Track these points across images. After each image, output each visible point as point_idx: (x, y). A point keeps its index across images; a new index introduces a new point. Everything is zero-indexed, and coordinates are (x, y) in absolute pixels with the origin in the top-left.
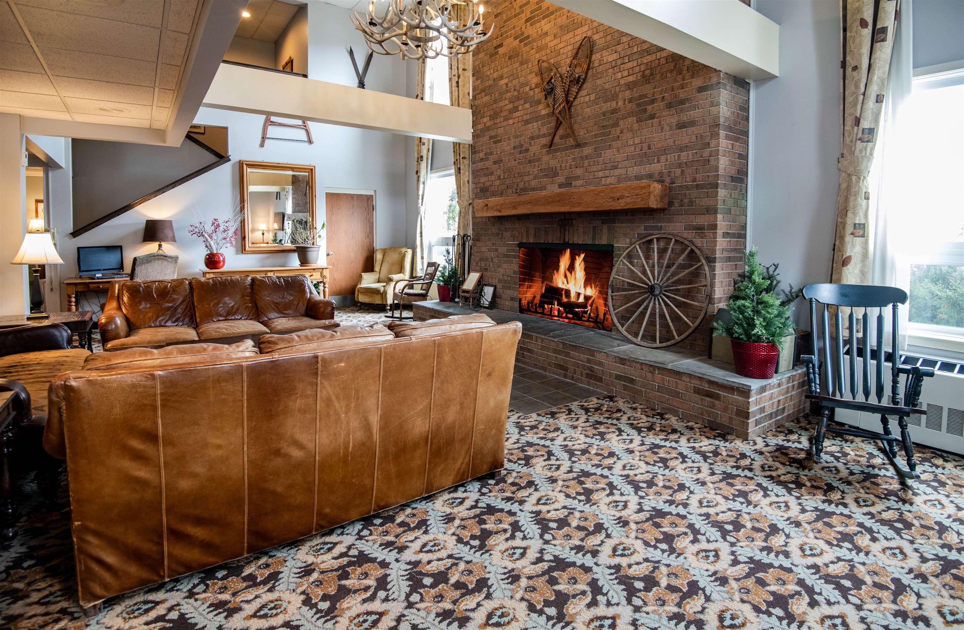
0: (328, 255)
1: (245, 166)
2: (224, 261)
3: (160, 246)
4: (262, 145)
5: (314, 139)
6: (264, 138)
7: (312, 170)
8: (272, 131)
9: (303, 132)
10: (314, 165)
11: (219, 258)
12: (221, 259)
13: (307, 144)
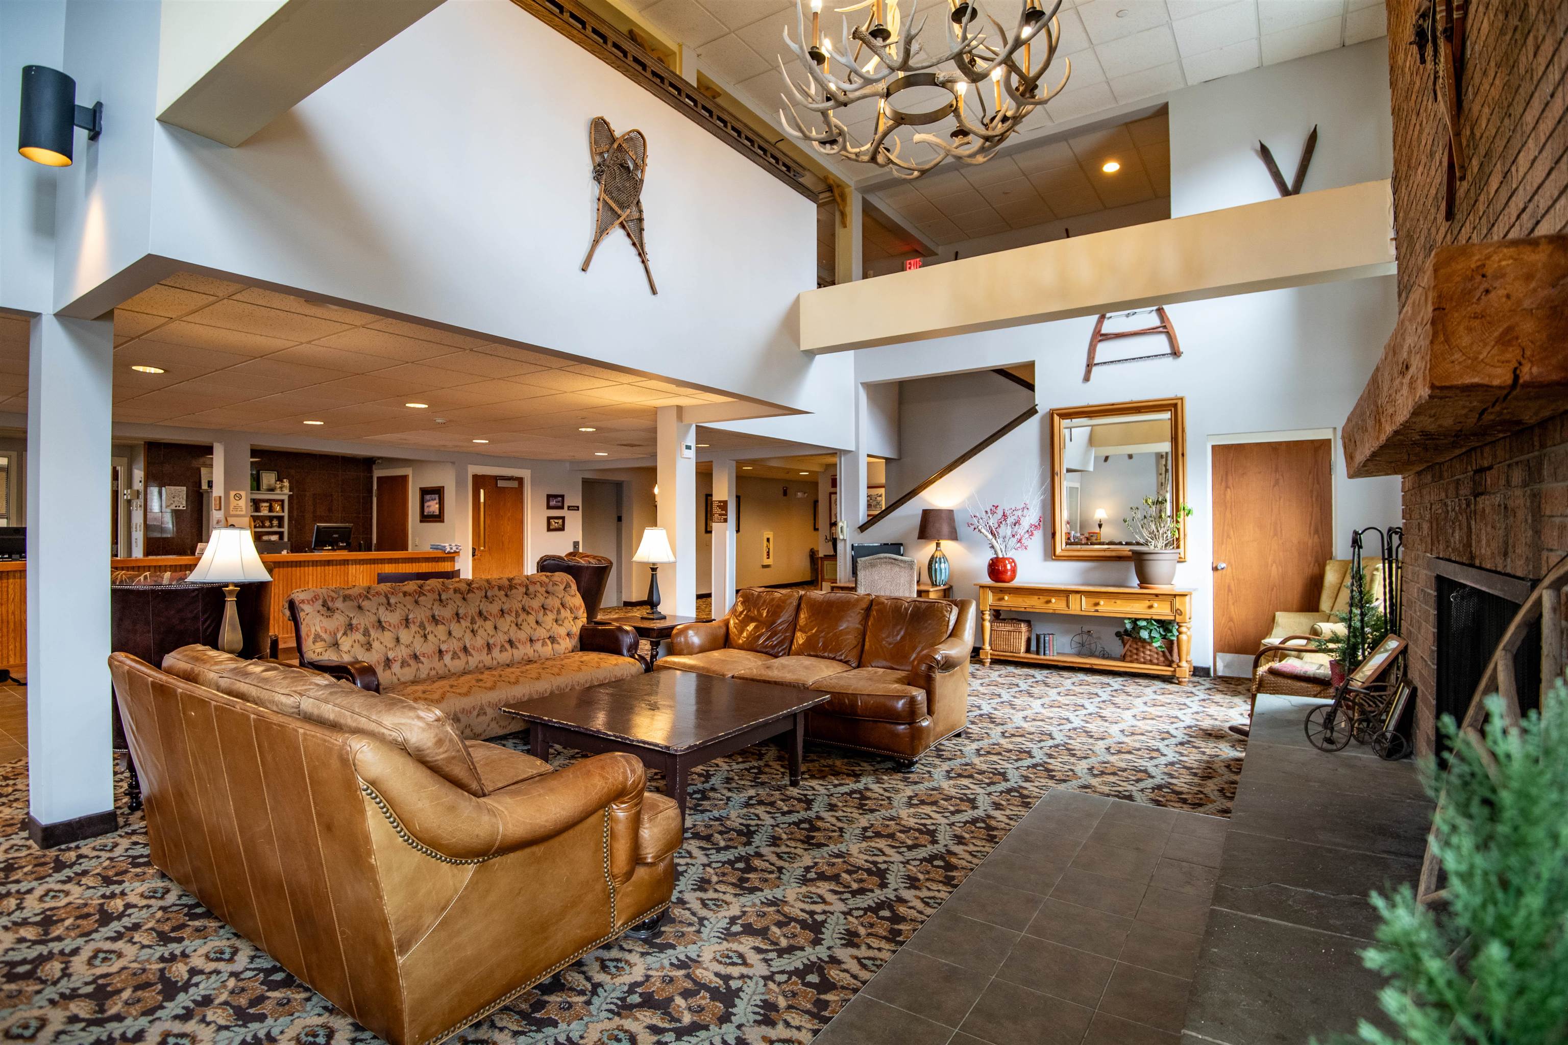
0: (1215, 569)
1: (1056, 418)
2: (1014, 570)
3: (938, 545)
4: (1087, 378)
5: (1182, 346)
6: (1090, 366)
7: (1175, 405)
8: (1105, 351)
9: (1163, 339)
10: (1179, 395)
11: (1005, 566)
12: (1009, 567)
13: (1170, 360)
